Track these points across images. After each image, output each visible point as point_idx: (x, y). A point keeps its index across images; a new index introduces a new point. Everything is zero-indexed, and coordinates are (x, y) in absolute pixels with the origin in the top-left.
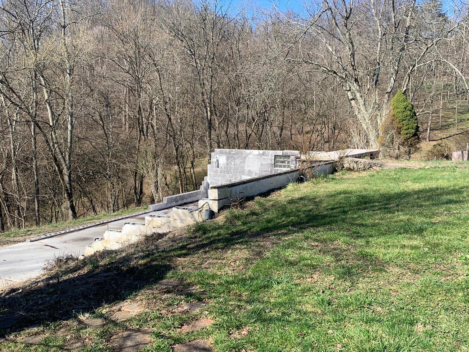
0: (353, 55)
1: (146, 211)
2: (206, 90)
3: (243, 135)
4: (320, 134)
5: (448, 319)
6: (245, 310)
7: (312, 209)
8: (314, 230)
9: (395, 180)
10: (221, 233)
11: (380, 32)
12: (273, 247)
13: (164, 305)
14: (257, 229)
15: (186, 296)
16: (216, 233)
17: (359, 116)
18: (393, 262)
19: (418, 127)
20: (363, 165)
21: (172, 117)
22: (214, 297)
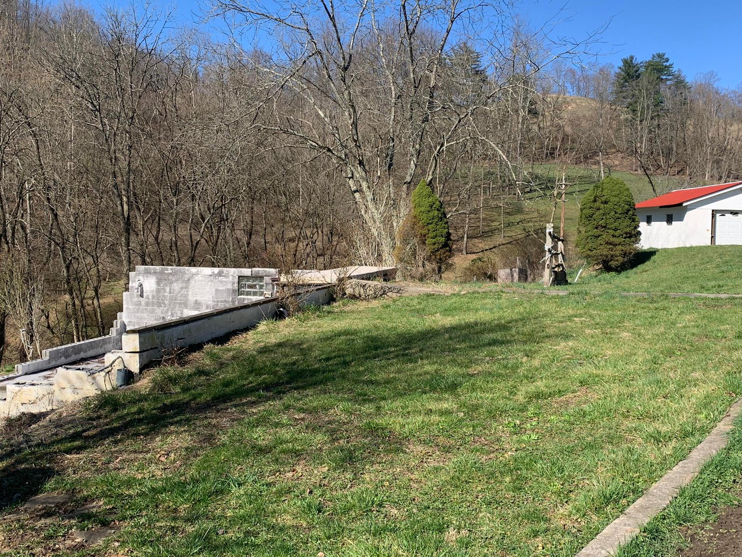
0: (355, 125)
1: (11, 375)
2: (120, 168)
3: (186, 242)
4: (310, 243)
5: (491, 517)
6: (183, 535)
7: (297, 360)
8: (299, 393)
9: (418, 312)
10: (145, 407)
11: (394, 92)
12: (232, 426)
13: (38, 539)
14: (207, 397)
15: (80, 520)
16: (134, 409)
17: (366, 217)
18: (414, 436)
19: (449, 234)
20: (372, 290)
21: (60, 213)
22: (131, 518)
